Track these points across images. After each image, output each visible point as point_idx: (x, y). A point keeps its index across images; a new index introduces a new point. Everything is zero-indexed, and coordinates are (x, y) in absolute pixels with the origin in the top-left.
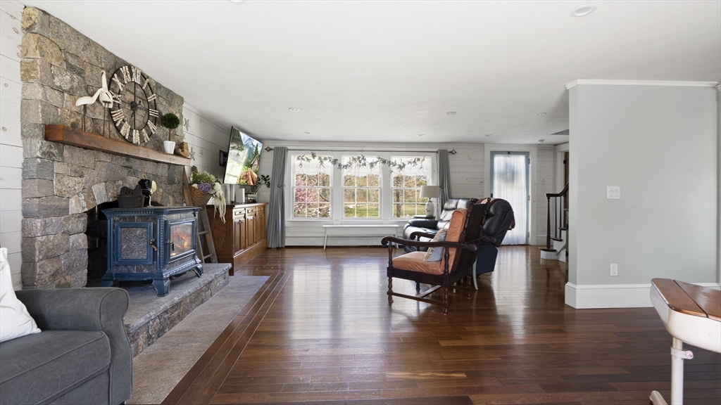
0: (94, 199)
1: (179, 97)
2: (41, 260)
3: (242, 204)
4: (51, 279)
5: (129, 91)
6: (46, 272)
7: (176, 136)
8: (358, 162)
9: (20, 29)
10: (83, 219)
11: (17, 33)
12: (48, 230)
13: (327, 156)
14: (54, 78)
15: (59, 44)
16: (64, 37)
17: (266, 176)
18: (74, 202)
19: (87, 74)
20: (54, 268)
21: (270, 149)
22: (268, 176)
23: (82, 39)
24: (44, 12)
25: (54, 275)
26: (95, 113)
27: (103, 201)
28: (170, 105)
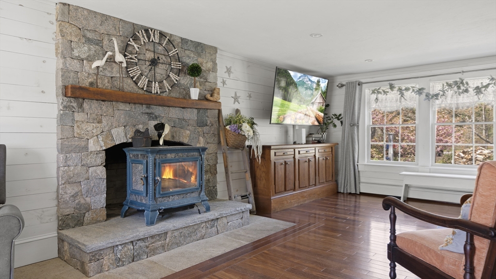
0: (113, 140)
1: (211, 47)
2: (64, 184)
3: (302, 144)
4: (71, 199)
5: (149, 50)
6: (66, 193)
7: (207, 83)
8: (456, 88)
9: (54, 21)
10: (101, 155)
11: (53, 24)
12: (69, 163)
13: (409, 86)
14: (73, 51)
15: (76, 25)
16: (82, 19)
17: (338, 114)
18: (92, 142)
19: (105, 43)
20: (74, 191)
21: (342, 86)
22: (340, 115)
23: (99, 17)
24: (64, 4)
25: (74, 196)
26: (112, 73)
27: (122, 142)
28: (199, 55)
